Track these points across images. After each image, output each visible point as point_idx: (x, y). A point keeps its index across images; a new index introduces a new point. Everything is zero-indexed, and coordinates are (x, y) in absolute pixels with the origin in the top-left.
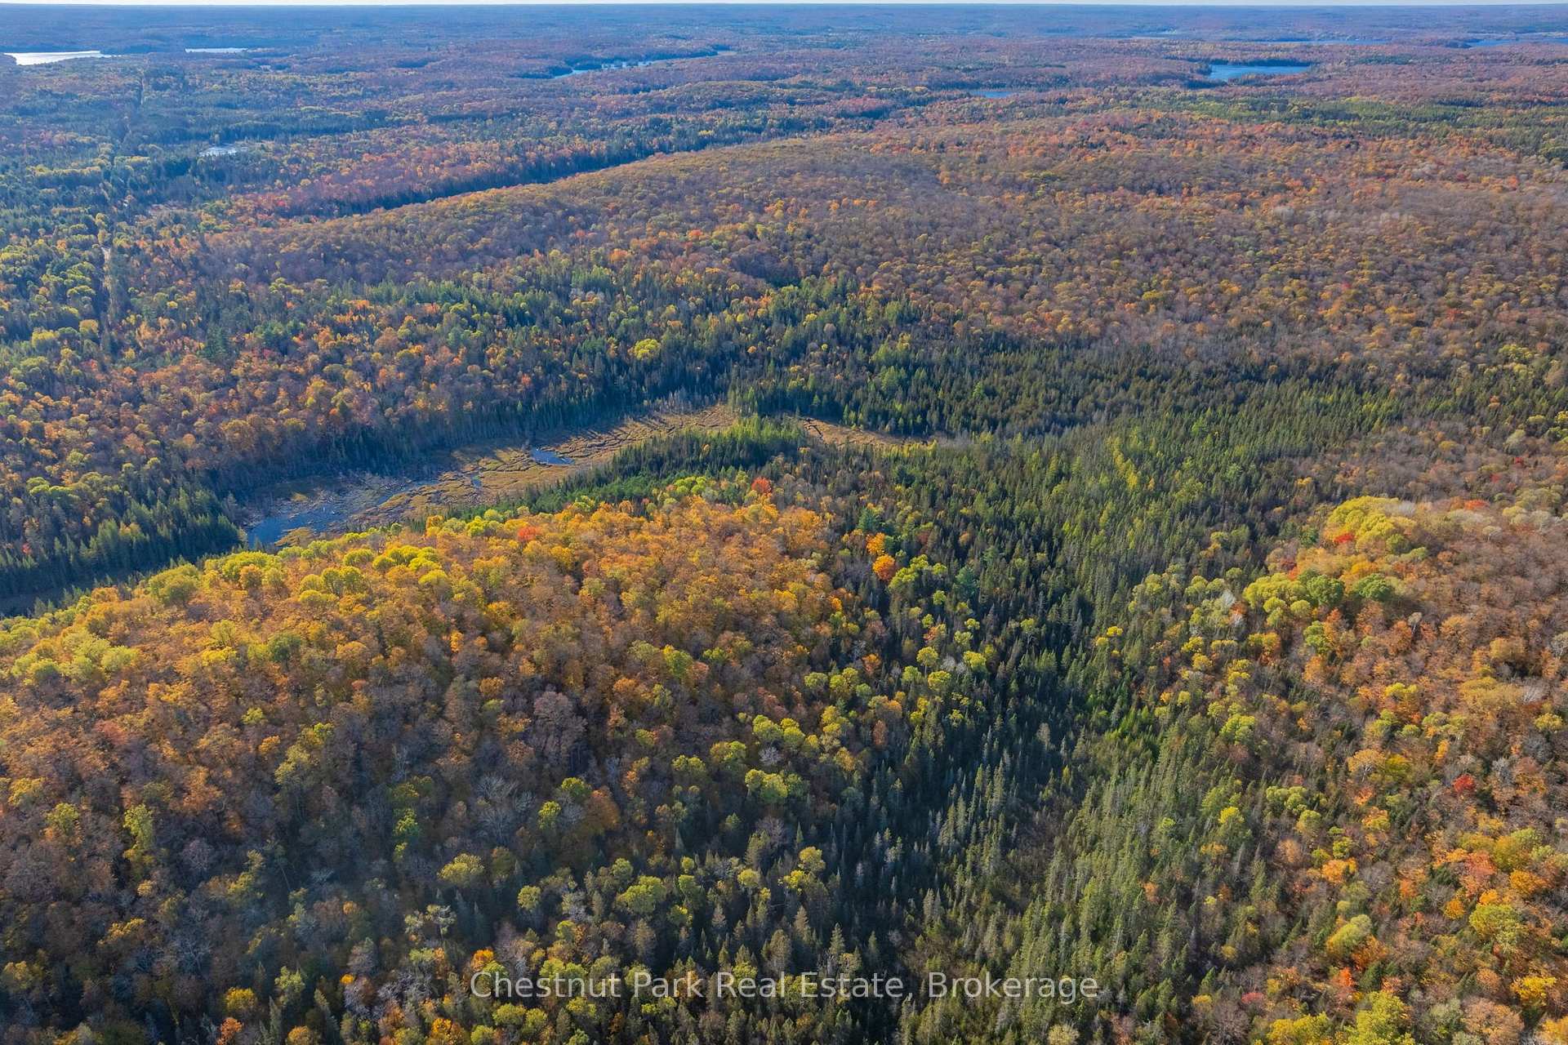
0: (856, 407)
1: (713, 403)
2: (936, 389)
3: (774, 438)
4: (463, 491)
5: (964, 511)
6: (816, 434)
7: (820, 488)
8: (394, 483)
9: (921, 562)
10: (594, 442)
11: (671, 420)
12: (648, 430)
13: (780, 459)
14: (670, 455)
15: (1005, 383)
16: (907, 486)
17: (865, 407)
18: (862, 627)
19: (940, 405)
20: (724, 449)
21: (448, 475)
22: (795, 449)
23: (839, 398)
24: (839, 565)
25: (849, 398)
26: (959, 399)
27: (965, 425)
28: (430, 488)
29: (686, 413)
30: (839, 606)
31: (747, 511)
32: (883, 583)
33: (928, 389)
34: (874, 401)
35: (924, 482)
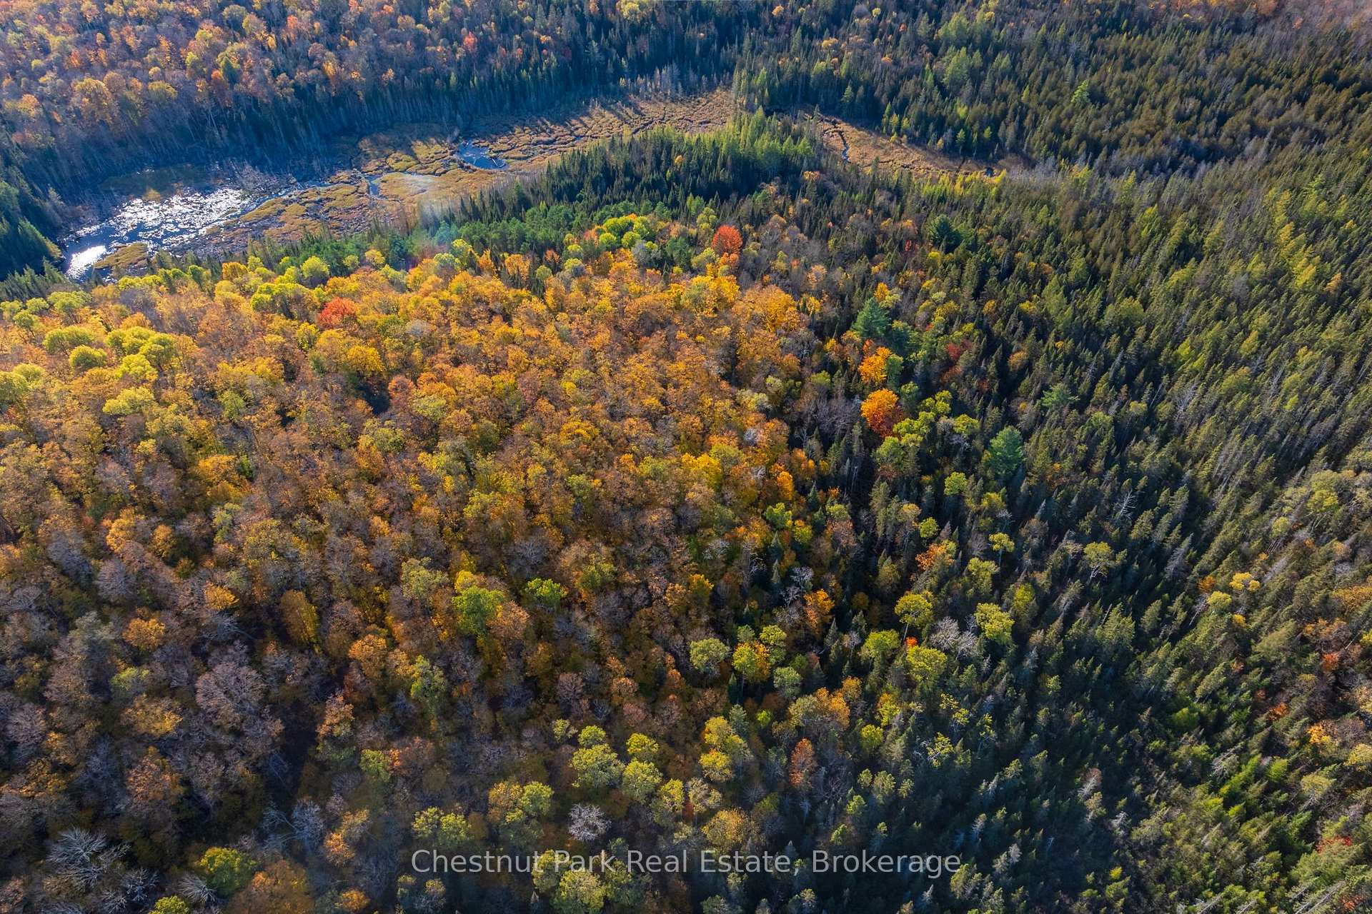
0: (901, 110)
1: (711, 88)
2: (1020, 87)
3: (771, 153)
4: (353, 201)
5: (1025, 306)
6: (839, 145)
7: (814, 248)
8: (274, 182)
9: (941, 401)
10: (543, 137)
11: (650, 109)
12: (617, 122)
13: (772, 188)
14: (628, 170)
15: (1121, 83)
16: (949, 250)
17: (913, 111)
18: (819, 529)
19: (1021, 112)
20: (700, 162)
21: (343, 175)
22: (798, 172)
23: (881, 93)
24: (806, 404)
25: (894, 93)
26: (1051, 105)
27: (1053, 148)
28: (314, 192)
29: (674, 100)
30: (789, 486)
31: (687, 288)
32: (872, 438)
33: (1008, 87)
34: (929, 100)
35: (974, 247)
